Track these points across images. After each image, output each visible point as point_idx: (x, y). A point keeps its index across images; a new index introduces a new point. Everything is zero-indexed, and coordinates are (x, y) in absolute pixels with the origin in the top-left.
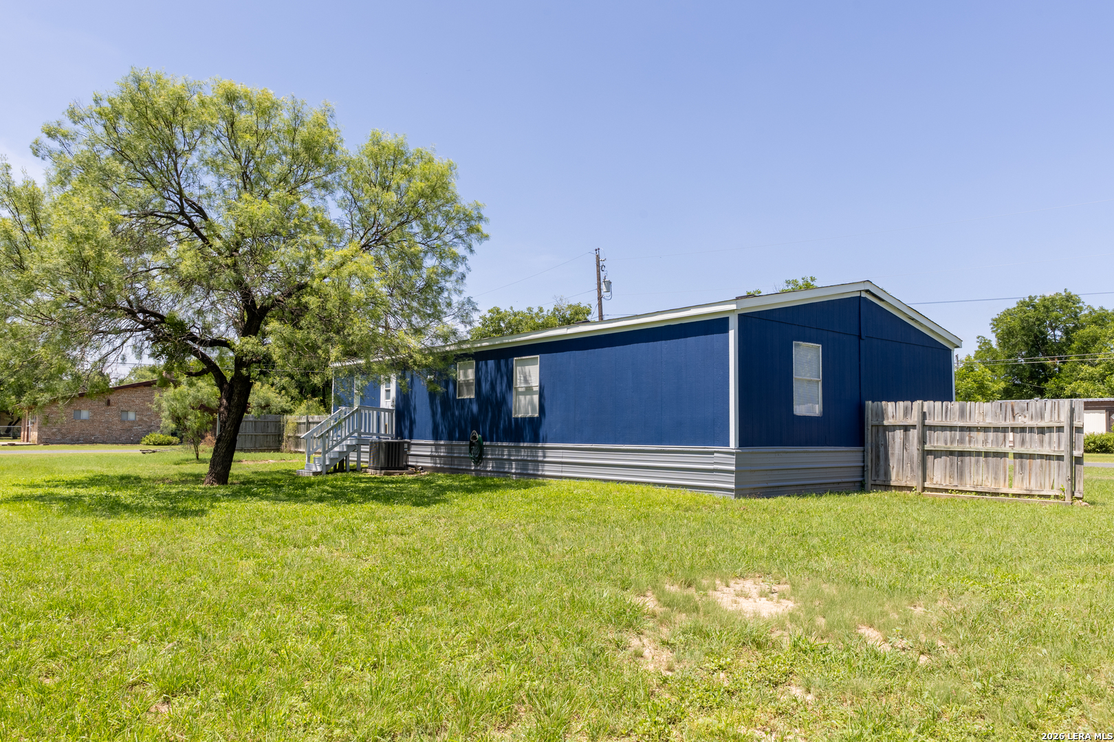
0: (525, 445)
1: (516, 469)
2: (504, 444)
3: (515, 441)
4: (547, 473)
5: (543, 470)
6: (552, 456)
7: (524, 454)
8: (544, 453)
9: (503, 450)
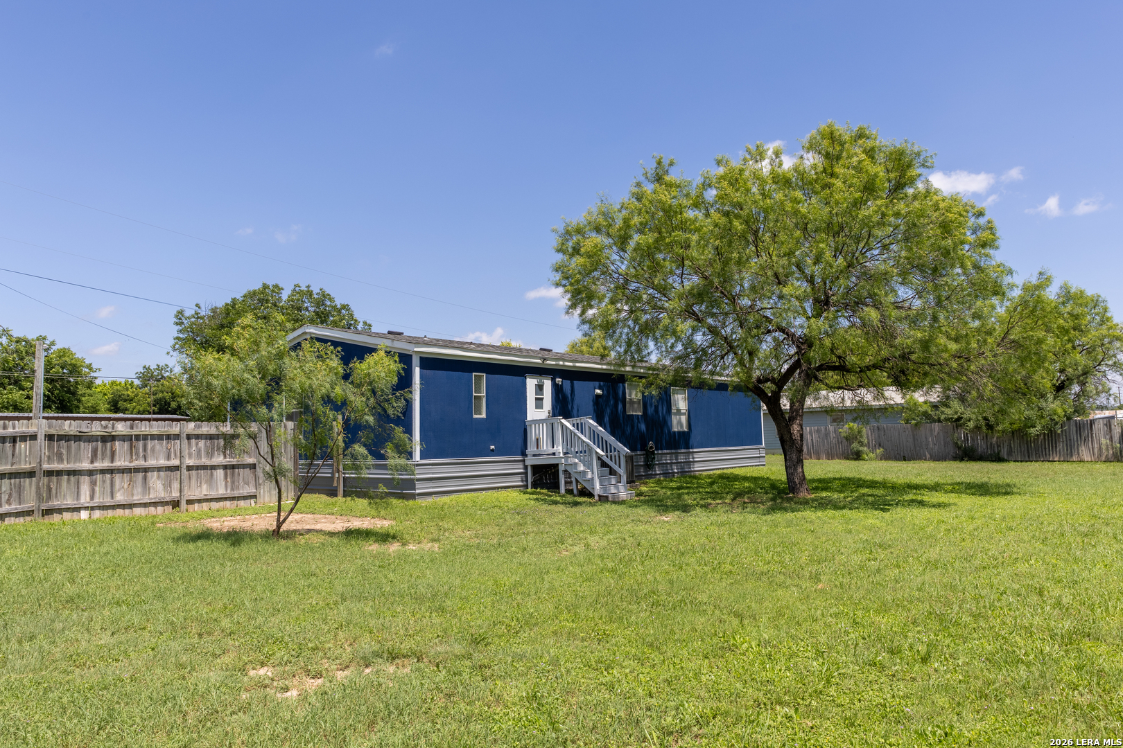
0: (683, 451)
1: (677, 469)
2: (665, 451)
3: (675, 449)
4: (696, 469)
5: (693, 468)
6: (698, 457)
7: (681, 459)
8: (693, 455)
9: (665, 457)
